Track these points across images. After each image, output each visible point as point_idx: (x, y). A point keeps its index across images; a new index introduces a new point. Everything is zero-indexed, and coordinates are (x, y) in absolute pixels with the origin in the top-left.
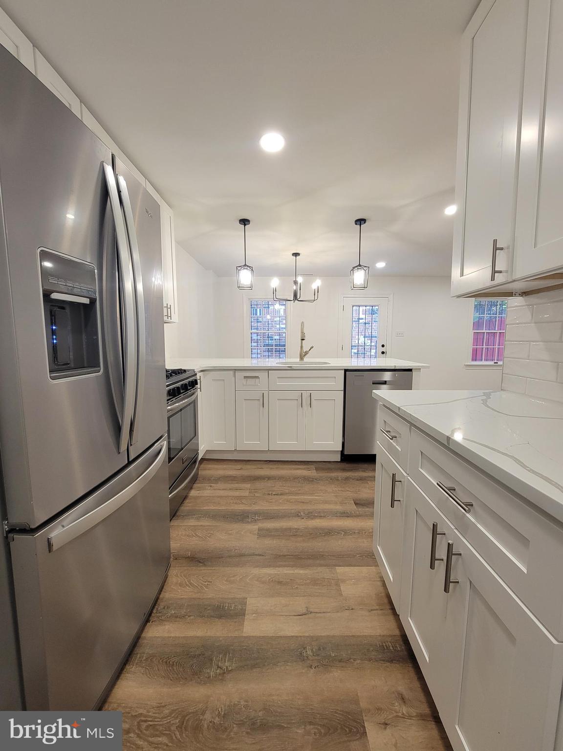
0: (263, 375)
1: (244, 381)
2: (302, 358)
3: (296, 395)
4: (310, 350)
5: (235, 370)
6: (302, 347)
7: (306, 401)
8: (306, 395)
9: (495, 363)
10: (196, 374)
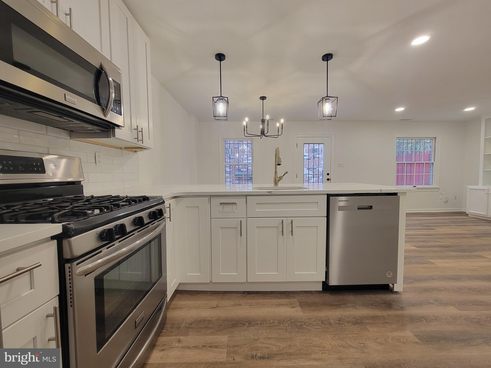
0: (241, 202)
1: (220, 208)
2: (276, 183)
3: (277, 222)
4: (284, 175)
5: (211, 196)
6: (276, 173)
7: (287, 229)
8: (287, 222)
9: (414, 186)
10: (163, 202)
